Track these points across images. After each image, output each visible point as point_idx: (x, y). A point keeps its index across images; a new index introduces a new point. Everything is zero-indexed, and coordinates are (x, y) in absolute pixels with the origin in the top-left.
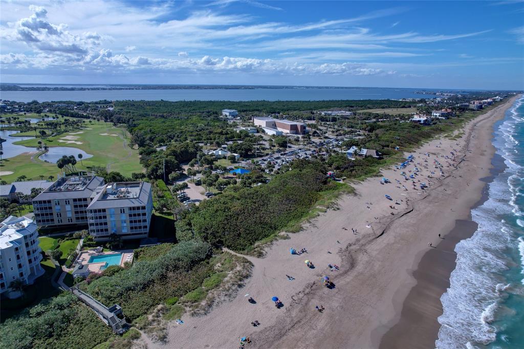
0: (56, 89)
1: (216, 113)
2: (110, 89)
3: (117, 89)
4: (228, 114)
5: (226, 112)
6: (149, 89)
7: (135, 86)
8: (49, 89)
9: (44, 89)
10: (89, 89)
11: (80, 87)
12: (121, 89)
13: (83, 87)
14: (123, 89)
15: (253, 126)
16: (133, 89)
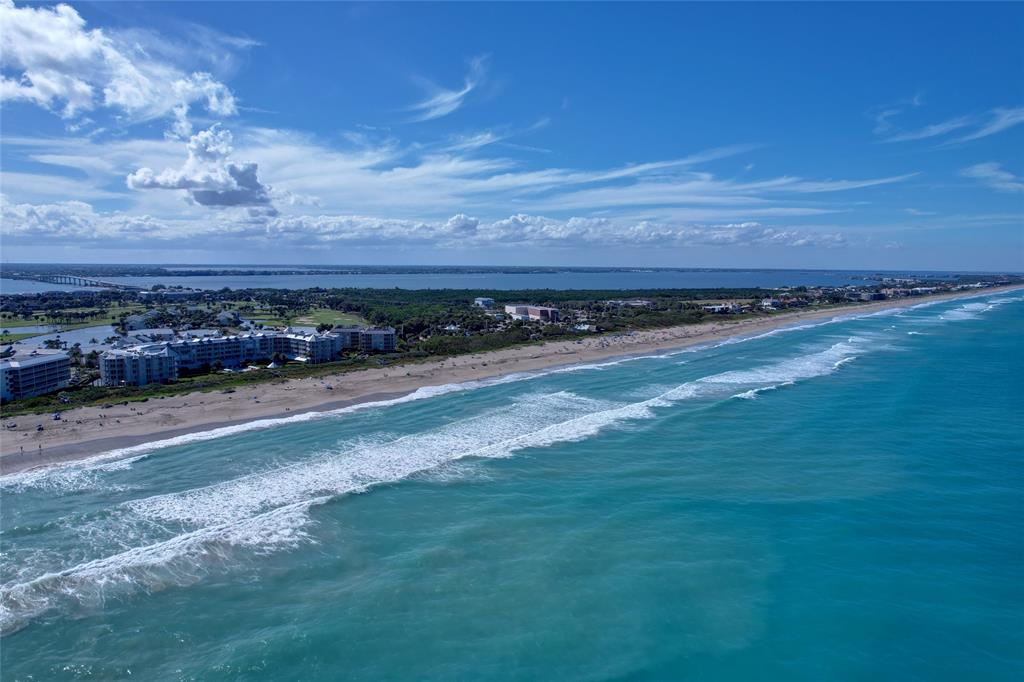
0: (225, 273)
1: (467, 302)
2: (309, 273)
3: (320, 273)
4: (480, 303)
5: (479, 301)
6: (374, 273)
7: (349, 268)
8: (215, 274)
9: (208, 274)
10: (276, 273)
11: (263, 270)
12: (328, 273)
13: (268, 270)
14: (331, 273)
15: (504, 312)
16: (347, 273)
